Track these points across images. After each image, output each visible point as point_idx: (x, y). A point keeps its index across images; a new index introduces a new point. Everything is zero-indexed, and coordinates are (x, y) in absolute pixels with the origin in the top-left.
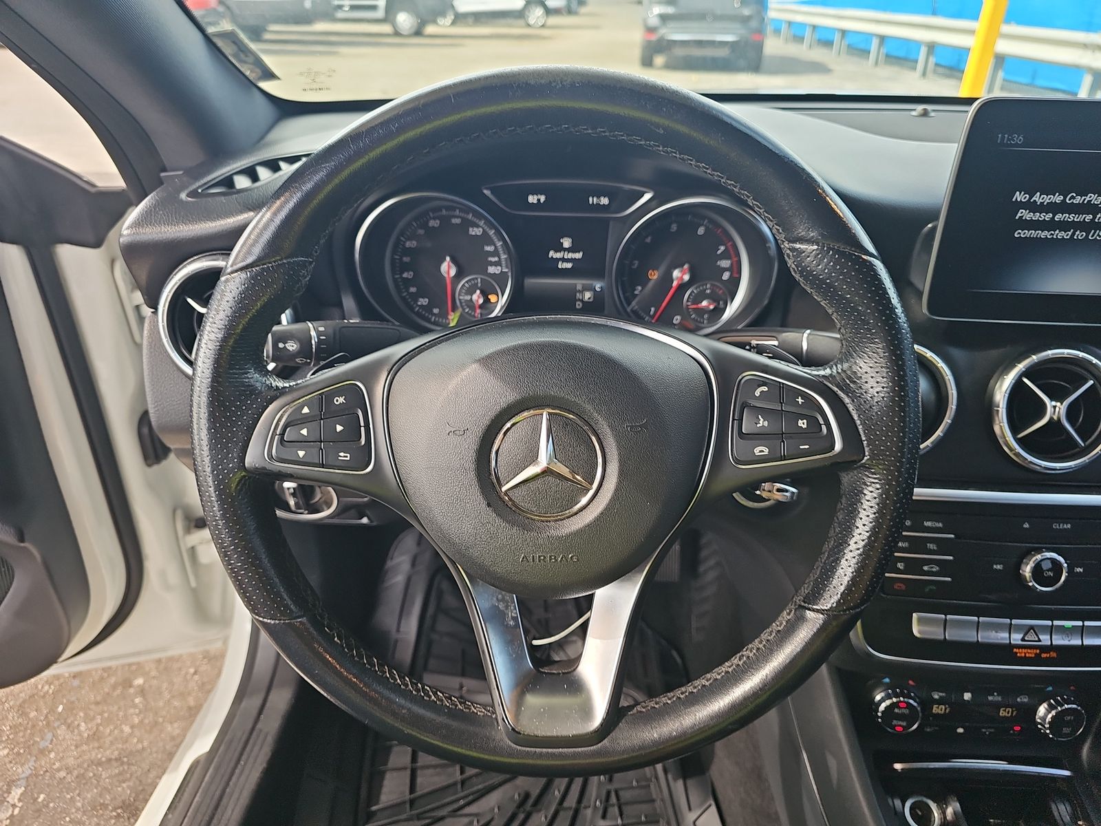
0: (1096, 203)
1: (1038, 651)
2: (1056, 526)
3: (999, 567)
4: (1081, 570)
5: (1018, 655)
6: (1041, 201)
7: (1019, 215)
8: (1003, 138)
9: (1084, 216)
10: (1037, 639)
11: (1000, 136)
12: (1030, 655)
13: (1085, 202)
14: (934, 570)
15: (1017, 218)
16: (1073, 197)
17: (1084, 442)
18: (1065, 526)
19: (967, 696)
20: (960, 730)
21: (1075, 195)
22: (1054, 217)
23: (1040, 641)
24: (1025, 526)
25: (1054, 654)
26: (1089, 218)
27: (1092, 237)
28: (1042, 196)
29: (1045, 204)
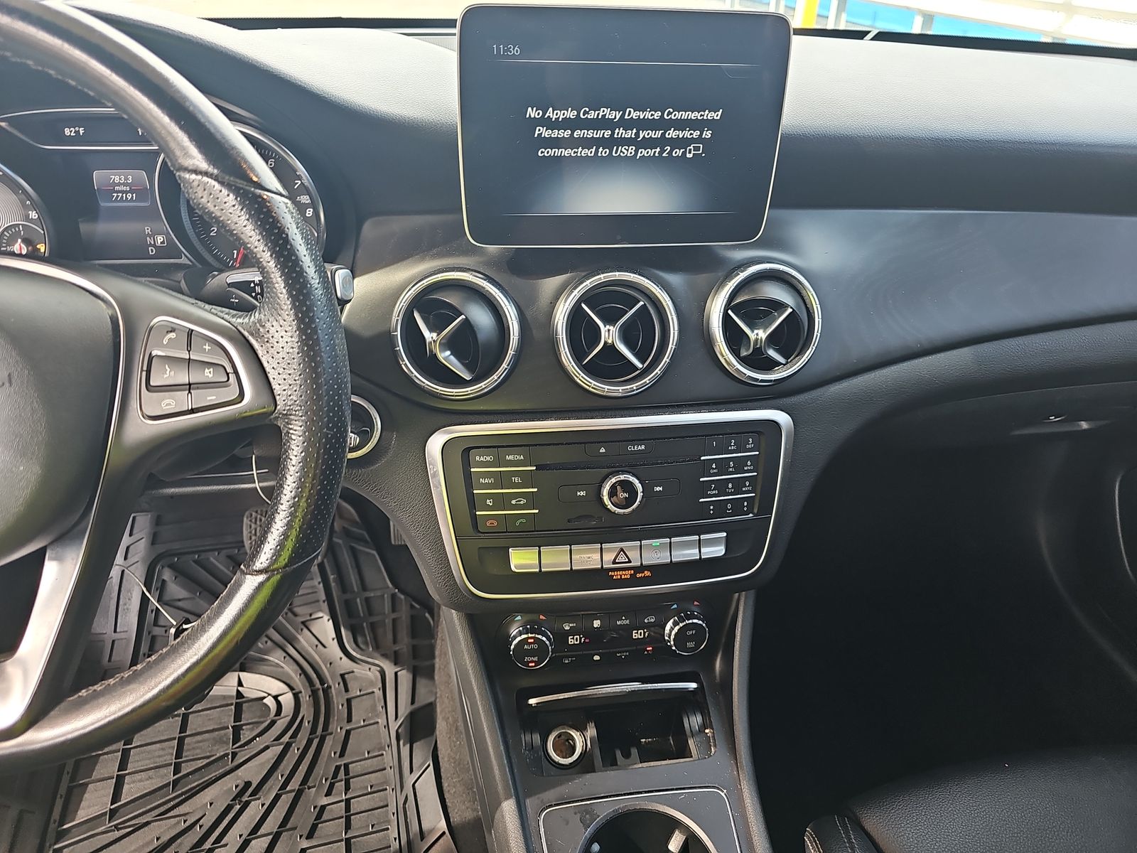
0: (610, 117)
1: (632, 572)
2: (631, 448)
3: (582, 493)
4: (661, 489)
5: (614, 577)
6: (555, 116)
7: (537, 132)
8: (498, 49)
9: (602, 132)
10: (627, 560)
11: (495, 46)
12: (626, 577)
13: (600, 117)
14: (522, 503)
15: (536, 136)
16: (585, 113)
17: (643, 363)
18: (639, 448)
19: (597, 623)
20: (597, 658)
21: (587, 110)
22: (573, 133)
23: (630, 562)
24: (601, 451)
25: (647, 573)
26: (607, 133)
27: (616, 153)
28: (555, 112)
29: (560, 120)
